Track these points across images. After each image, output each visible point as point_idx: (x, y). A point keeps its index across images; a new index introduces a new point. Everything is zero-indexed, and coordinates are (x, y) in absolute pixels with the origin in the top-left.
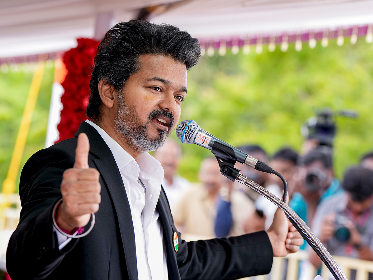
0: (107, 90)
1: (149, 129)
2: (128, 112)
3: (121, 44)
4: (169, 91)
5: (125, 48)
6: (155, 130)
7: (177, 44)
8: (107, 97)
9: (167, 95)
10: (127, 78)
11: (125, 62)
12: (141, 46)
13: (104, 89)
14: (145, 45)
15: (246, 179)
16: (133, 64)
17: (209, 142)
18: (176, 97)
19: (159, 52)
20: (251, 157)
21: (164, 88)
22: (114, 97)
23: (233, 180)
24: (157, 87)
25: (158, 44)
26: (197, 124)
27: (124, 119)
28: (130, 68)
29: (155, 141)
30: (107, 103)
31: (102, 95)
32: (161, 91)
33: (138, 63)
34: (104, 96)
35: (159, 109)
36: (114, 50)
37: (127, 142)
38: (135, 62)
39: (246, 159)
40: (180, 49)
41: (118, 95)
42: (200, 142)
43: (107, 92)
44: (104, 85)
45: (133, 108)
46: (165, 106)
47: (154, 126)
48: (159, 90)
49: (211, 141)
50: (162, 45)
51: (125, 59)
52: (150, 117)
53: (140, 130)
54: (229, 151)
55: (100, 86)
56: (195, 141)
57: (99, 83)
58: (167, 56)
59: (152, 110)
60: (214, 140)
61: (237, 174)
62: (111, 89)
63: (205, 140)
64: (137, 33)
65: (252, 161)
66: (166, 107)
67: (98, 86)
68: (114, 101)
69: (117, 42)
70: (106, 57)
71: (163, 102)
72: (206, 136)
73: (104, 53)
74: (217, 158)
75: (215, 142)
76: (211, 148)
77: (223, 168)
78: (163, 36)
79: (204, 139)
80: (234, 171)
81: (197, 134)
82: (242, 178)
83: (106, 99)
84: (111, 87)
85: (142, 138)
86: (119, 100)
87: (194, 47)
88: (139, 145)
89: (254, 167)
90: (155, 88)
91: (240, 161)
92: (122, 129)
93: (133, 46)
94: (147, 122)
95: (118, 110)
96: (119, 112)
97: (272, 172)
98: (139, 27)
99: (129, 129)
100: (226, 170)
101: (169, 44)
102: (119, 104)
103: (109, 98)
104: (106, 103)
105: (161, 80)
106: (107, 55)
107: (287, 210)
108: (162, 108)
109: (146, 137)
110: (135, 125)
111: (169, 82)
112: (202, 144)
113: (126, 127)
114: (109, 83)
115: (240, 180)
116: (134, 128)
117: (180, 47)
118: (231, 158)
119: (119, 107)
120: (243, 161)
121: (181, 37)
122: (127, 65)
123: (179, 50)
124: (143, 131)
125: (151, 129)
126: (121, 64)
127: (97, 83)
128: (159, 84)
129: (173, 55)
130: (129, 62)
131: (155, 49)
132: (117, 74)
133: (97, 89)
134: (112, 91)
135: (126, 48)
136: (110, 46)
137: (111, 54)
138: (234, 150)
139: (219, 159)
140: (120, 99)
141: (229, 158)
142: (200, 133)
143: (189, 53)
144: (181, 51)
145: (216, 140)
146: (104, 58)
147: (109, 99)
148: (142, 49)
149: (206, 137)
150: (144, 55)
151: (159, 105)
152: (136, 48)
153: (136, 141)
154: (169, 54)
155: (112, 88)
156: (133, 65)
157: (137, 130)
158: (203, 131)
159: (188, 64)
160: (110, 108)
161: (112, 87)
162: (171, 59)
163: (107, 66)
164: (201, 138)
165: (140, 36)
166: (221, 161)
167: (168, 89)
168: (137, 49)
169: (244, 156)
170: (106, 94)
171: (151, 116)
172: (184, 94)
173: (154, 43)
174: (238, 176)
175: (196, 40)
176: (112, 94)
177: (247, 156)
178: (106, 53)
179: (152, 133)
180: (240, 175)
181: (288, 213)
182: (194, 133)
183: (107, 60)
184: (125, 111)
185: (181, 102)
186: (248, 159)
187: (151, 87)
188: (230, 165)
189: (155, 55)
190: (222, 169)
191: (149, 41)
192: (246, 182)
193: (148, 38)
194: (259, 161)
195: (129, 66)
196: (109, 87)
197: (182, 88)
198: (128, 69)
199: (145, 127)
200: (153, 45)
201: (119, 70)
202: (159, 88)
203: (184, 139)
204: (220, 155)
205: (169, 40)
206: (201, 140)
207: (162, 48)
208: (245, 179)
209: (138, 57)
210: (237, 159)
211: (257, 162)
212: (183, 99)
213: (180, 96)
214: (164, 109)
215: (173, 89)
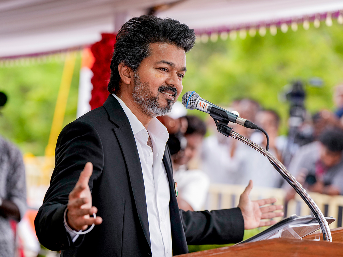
0: (125, 70)
1: (160, 99)
2: (143, 88)
3: (135, 35)
4: (173, 71)
5: (139, 38)
6: (164, 100)
7: (179, 34)
8: (125, 76)
9: (172, 74)
10: (141, 61)
11: (139, 49)
12: (151, 36)
13: (123, 70)
14: (154, 35)
15: (237, 134)
16: (145, 50)
17: (207, 107)
18: (178, 75)
19: (165, 41)
20: (240, 118)
21: (170, 69)
22: (131, 76)
23: (227, 136)
24: (164, 69)
25: (164, 35)
26: (198, 95)
27: (139, 93)
28: (143, 53)
29: (165, 108)
31: (122, 75)
32: (167, 71)
33: (149, 50)
34: (123, 75)
35: (166, 85)
36: (129, 39)
38: (147, 49)
39: (237, 120)
41: (134, 75)
42: (201, 108)
43: (125, 72)
44: (123, 67)
45: (146, 84)
46: (171, 82)
47: (163, 97)
48: (166, 71)
49: (209, 107)
50: (167, 36)
51: (139, 46)
53: (153, 100)
54: (224, 114)
55: (119, 68)
56: (197, 107)
57: (119, 65)
58: (171, 44)
59: (161, 85)
60: (212, 106)
61: (230, 131)
62: (128, 70)
64: (148, 26)
65: (241, 120)
66: (172, 83)
68: (131, 79)
69: (132, 33)
70: (124, 45)
71: (170, 79)
72: (205, 103)
73: (122, 42)
74: (214, 119)
75: (212, 107)
76: (209, 112)
77: (219, 127)
78: (168, 28)
79: (204, 105)
80: (228, 129)
82: (234, 134)
83: (124, 78)
84: (128, 68)
85: (155, 107)
86: (135, 79)
87: (191, 36)
88: (152, 112)
89: (243, 125)
90: (163, 69)
91: (232, 121)
92: (138, 101)
93: (145, 36)
94: (157, 94)
95: (135, 87)
97: (257, 129)
98: (149, 22)
99: (144, 100)
100: (222, 128)
101: (173, 35)
102: (135, 81)
103: (127, 77)
104: (125, 81)
105: (167, 63)
107: (270, 157)
109: (158, 106)
110: (149, 97)
111: (173, 64)
112: (202, 110)
113: (141, 99)
114: (126, 65)
115: (233, 135)
116: (148, 100)
117: (181, 37)
118: (225, 119)
119: (135, 84)
120: (234, 121)
121: (182, 29)
122: (140, 51)
123: (180, 39)
124: (156, 101)
125: (161, 99)
126: (135, 50)
127: (117, 65)
128: (166, 66)
129: (175, 43)
130: (142, 49)
131: (162, 38)
132: (133, 59)
133: (117, 70)
136: (127, 37)
137: (127, 42)
138: (227, 113)
139: (216, 120)
140: (136, 77)
141: (224, 119)
142: (200, 101)
143: (188, 40)
144: (182, 40)
145: (213, 106)
146: (122, 46)
148: (152, 39)
150: (154, 43)
151: (166, 82)
152: (147, 37)
153: (150, 109)
154: (173, 43)
157: (151, 101)
158: (203, 99)
159: (187, 49)
160: (128, 85)
161: (129, 68)
162: (174, 46)
163: (126, 52)
165: (150, 29)
166: (218, 121)
167: (172, 70)
168: (148, 39)
169: (235, 118)
170: (124, 74)
171: (160, 89)
172: (184, 72)
173: (161, 33)
174: (231, 133)
175: (192, 31)
176: (129, 73)
177: (237, 117)
178: (124, 42)
179: (162, 103)
180: (233, 132)
181: (271, 159)
182: (196, 101)
183: (124, 47)
184: (140, 86)
185: (182, 79)
186: (238, 119)
187: (159, 69)
188: (225, 124)
189: (162, 44)
191: (158, 33)
192: (237, 137)
193: (157, 31)
194: (246, 120)
196: (126, 68)
197: (183, 68)
198: (141, 54)
199: (156, 98)
200: (161, 36)
201: (135, 56)
202: (166, 69)
203: (188, 106)
204: (217, 117)
206: (202, 106)
207: (167, 38)
209: (149, 45)
210: (230, 120)
211: (245, 121)
212: (183, 76)
213: (181, 74)
214: (170, 85)
215: (176, 69)
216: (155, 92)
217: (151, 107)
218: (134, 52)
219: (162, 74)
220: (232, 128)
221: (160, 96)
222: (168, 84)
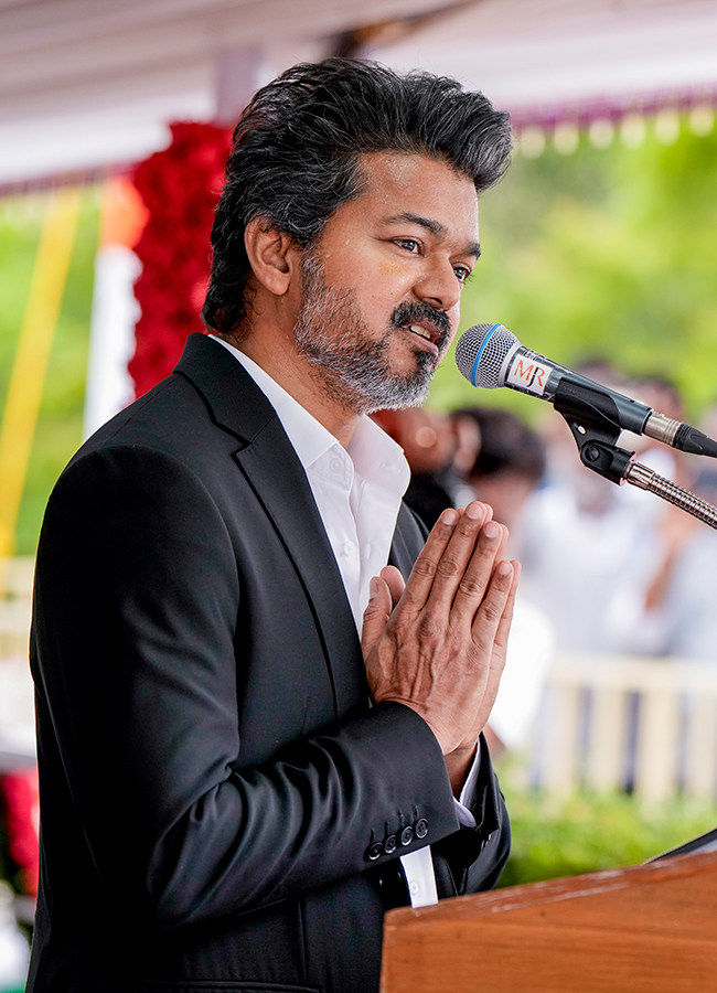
0: (269, 247)
1: (391, 349)
2: (335, 307)
3: (309, 121)
4: (440, 252)
5: (322, 134)
6: (407, 353)
7: (460, 129)
8: (270, 266)
9: (435, 264)
10: (330, 212)
11: (322, 171)
12: (365, 129)
13: (261, 244)
14: (377, 125)
16: (344, 177)
17: (545, 380)
19: (415, 147)
20: (661, 417)
21: (428, 244)
22: (291, 267)
24: (408, 241)
25: (412, 126)
26: (513, 335)
27: (320, 325)
28: (338, 186)
29: (409, 381)
30: (272, 282)
31: (256, 260)
32: (419, 252)
33: (357, 176)
34: (262, 263)
35: (415, 301)
36: (288, 137)
37: (325, 386)
38: (352, 172)
39: (648, 422)
40: (467, 140)
41: (304, 262)
42: (523, 383)
43: (268, 252)
44: (262, 235)
45: (347, 295)
46: (430, 291)
47: (405, 342)
48: (415, 250)
49: (551, 377)
50: (423, 130)
51: (321, 163)
52: (393, 319)
53: (367, 353)
54: (602, 403)
55: (249, 237)
56: (508, 380)
57: (247, 227)
58: (435, 159)
59: (399, 303)
60: (560, 375)
61: (625, 464)
62: (281, 245)
63: (534, 376)
64: (355, 94)
65: (663, 426)
66: (434, 294)
67: (246, 236)
68: (291, 278)
69: (298, 117)
70: (267, 158)
71: (426, 281)
72: (537, 364)
73: (258, 147)
75: (562, 379)
76: (551, 397)
77: (586, 448)
78: (424, 104)
79: (532, 373)
80: (616, 455)
81: (512, 361)
82: (640, 473)
83: (267, 271)
84: (280, 239)
85: (373, 376)
86: (307, 277)
87: (500, 135)
88: (363, 392)
90: (407, 243)
91: (634, 427)
92: (315, 352)
93: (342, 126)
94: (385, 331)
95: (304, 303)
96: (308, 306)
98: (359, 78)
99: (335, 351)
100: (596, 453)
101: (440, 127)
102: (306, 285)
103: (277, 267)
104: (268, 281)
105: (423, 223)
106: (270, 150)
108: (424, 297)
109: (384, 371)
110: (354, 339)
111: (441, 227)
112: (528, 388)
113: (326, 347)
114: (277, 227)
115: (633, 478)
116: (348, 351)
117: (470, 136)
118: (608, 423)
119: (306, 292)
120: (640, 428)
121: (472, 107)
122: (328, 177)
123: (466, 144)
124: (377, 357)
125: (398, 349)
126: (309, 175)
128: (417, 232)
130: (335, 171)
131: (403, 138)
132: (300, 203)
134: (283, 251)
136: (278, 129)
137: (280, 147)
138: (615, 400)
139: (575, 425)
140: (308, 270)
142: (519, 357)
144: (471, 147)
145: (566, 374)
146: (261, 160)
147: (277, 271)
148: (370, 138)
149: (537, 369)
150: (374, 154)
151: (415, 291)
152: (351, 132)
153: (356, 382)
154: (441, 154)
155: (285, 241)
156: (346, 181)
157: (358, 354)
158: (529, 352)
160: (276, 296)
161: (284, 239)
162: (445, 168)
163: (275, 180)
164: (523, 371)
165: (363, 102)
166: (582, 430)
167: (435, 248)
168: (355, 137)
169: (640, 415)
170: (266, 258)
171: (397, 317)
172: (472, 262)
173: (401, 120)
174: (628, 470)
176: (283, 257)
177: (650, 414)
178: (268, 147)
180: (635, 467)
182: (505, 359)
183: (269, 164)
184: (326, 302)
186: (653, 421)
187: (391, 241)
188: (607, 440)
189: (403, 155)
191: (389, 117)
192: (650, 485)
193: (386, 109)
194: (682, 426)
195: (333, 182)
196: (275, 239)
197: (472, 244)
198: (330, 190)
199: (380, 346)
200: (401, 130)
201: (307, 193)
202: (414, 242)
203: (478, 376)
204: (578, 414)
206: (526, 375)
207: (422, 136)
208: (648, 477)
209: (357, 160)
210: (625, 424)
211: (678, 427)
213: (463, 266)
214: (428, 300)
215: (449, 246)
217: (360, 376)
218: (306, 182)
219: (402, 260)
220: (633, 453)
221: (394, 339)
222: (419, 297)
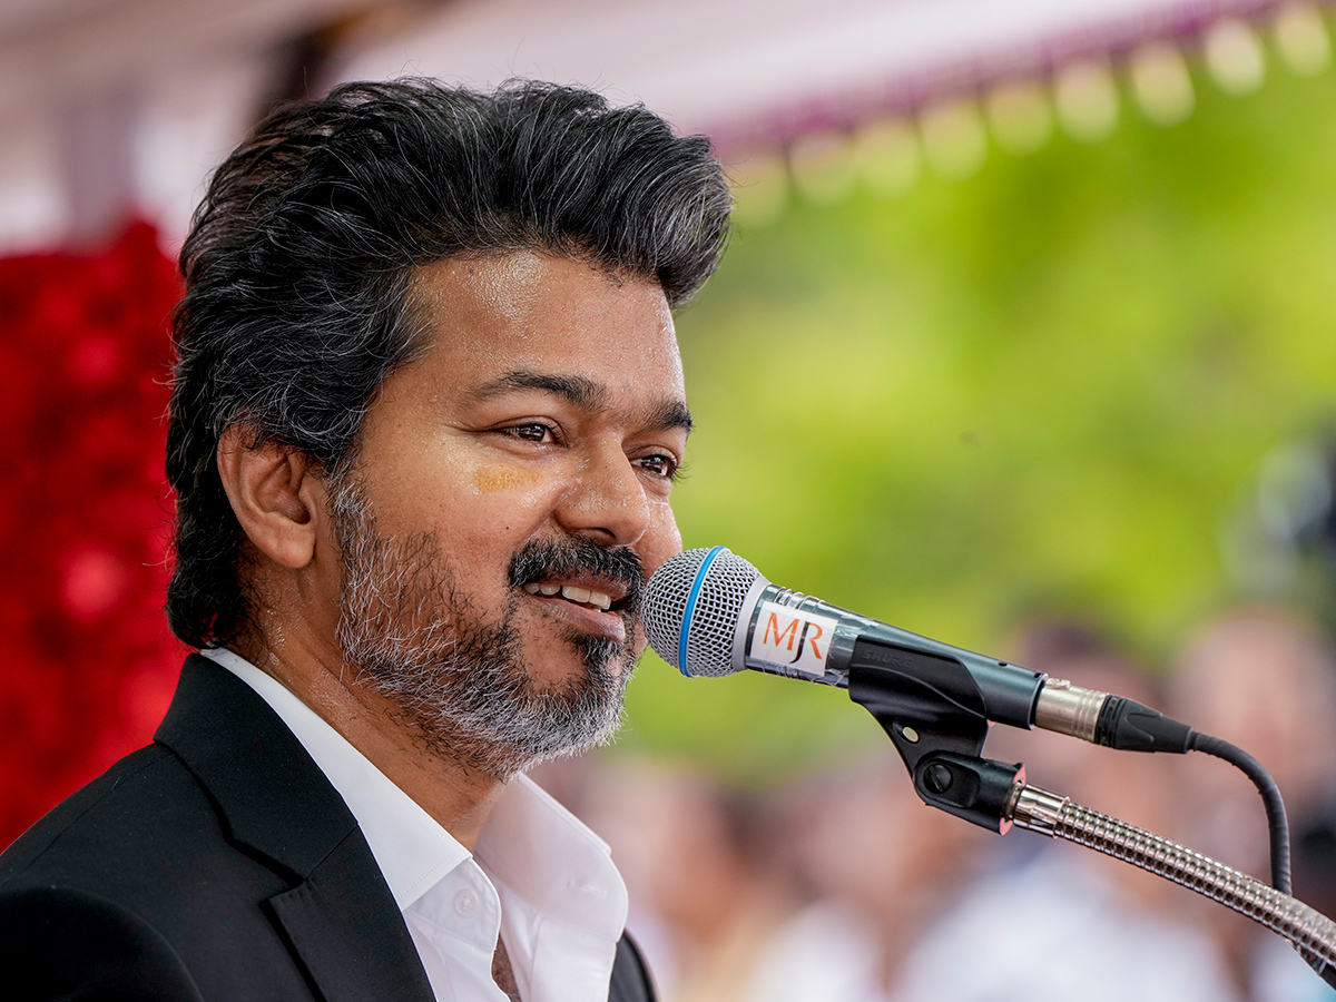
0: (268, 476)
1: (524, 640)
3: (307, 221)
4: (598, 436)
5: (331, 239)
6: (557, 644)
7: (602, 182)
8: (273, 516)
9: (593, 458)
10: (368, 394)
11: (342, 314)
12: (417, 219)
13: (250, 474)
14: (435, 207)
15: (1059, 805)
16: (388, 317)
17: (825, 645)
18: (638, 462)
19: (517, 237)
20: (1063, 688)
21: (571, 423)
22: (313, 510)
23: (992, 824)
24: (532, 425)
25: (506, 196)
26: (749, 565)
27: (384, 616)
28: (376, 339)
29: (571, 700)
30: (280, 544)
31: (247, 509)
32: (556, 441)
33: (410, 314)
34: (258, 510)
35: (558, 538)
36: (274, 256)
37: (421, 732)
38: (398, 306)
39: (1041, 704)
40: (621, 205)
41: (334, 499)
42: (781, 657)
43: (269, 486)
44: (246, 454)
45: (424, 544)
47: (548, 621)
48: (547, 438)
49: (838, 639)
51: (339, 298)
52: (511, 575)
53: (481, 654)
54: (944, 676)
55: (226, 462)
56: (753, 655)
57: (220, 445)
58: (562, 253)
60: (854, 632)
61: (1006, 789)
62: (289, 471)
63: (802, 641)
64: (388, 152)
65: (1070, 705)
66: (596, 520)
67: (219, 462)
68: (316, 531)
69: (284, 214)
70: (238, 303)
71: (579, 493)
72: (804, 616)
73: (219, 284)
74: (885, 720)
75: (860, 639)
76: (841, 677)
77: (924, 769)
78: (524, 147)
80: (988, 776)
81: (755, 617)
82: (1038, 803)
83: (268, 524)
84: (286, 459)
85: (502, 699)
88: (489, 733)
90: (528, 430)
91: (1012, 716)
92: (385, 671)
93: (373, 223)
94: (505, 603)
95: (346, 579)
96: (353, 584)
97: (1191, 746)
98: (389, 120)
99: (421, 661)
100: (945, 777)
102: (343, 541)
103: (287, 516)
104: (271, 544)
106: (240, 287)
107: (1306, 929)
108: (578, 529)
109: (520, 690)
110: (451, 632)
111: (590, 386)
112: (794, 666)
113: (402, 658)
114: (271, 436)
115: (1027, 817)
116: (446, 655)
117: (624, 197)
119: (346, 555)
120: (1023, 716)
121: (621, 140)
123: (619, 214)
124: (501, 659)
125: (538, 639)
126: (317, 327)
127: (206, 445)
128: (542, 405)
129: (589, 245)
130: (367, 311)
131: (493, 221)
132: (309, 385)
133: (212, 478)
134: (294, 481)
135: (338, 238)
136: (251, 242)
137: (258, 278)
138: (970, 666)
139: (896, 726)
140: (342, 515)
141: (951, 710)
142: (768, 607)
143: (673, 218)
144: (631, 218)
145: (865, 627)
146: (225, 310)
147: (285, 522)
148: (425, 234)
149: (807, 625)
150: (438, 264)
151: (556, 516)
152: (390, 230)
154: (570, 242)
155: (295, 461)
156: (391, 326)
158: (786, 595)
159: (674, 278)
160: (299, 572)
161: (292, 459)
162: (584, 266)
163: (250, 349)
164: (780, 632)
165: (402, 165)
166: (910, 734)
168: (396, 236)
169: (1025, 690)
170: (264, 500)
171: (519, 571)
172: (678, 438)
173: (481, 190)
174: (1013, 801)
175: (696, 149)
176: (296, 492)
177: (1042, 685)
179: (547, 662)
180: (1025, 794)
183: (242, 315)
184: (385, 570)
185: (668, 482)
187: (500, 428)
188: (962, 746)
190: (921, 778)
191: (456, 185)
192: (1060, 824)
194: (1108, 700)
195: (367, 330)
196: (275, 460)
197: (666, 406)
198: (364, 350)
199: (504, 636)
200: (482, 204)
201: (318, 363)
202: (542, 426)
203: (691, 655)
204: (899, 705)
205: (560, 167)
206: (785, 641)
207: (528, 214)
208: (1055, 809)
209: (407, 281)
210: (994, 712)
211: (1100, 704)
212: (672, 468)
213: (657, 450)
214: (585, 533)
215: (616, 420)
216: (489, 592)
217: (475, 705)
218: (314, 342)
219: (521, 462)
220: (1019, 766)
221: (527, 618)
222: (570, 530)
